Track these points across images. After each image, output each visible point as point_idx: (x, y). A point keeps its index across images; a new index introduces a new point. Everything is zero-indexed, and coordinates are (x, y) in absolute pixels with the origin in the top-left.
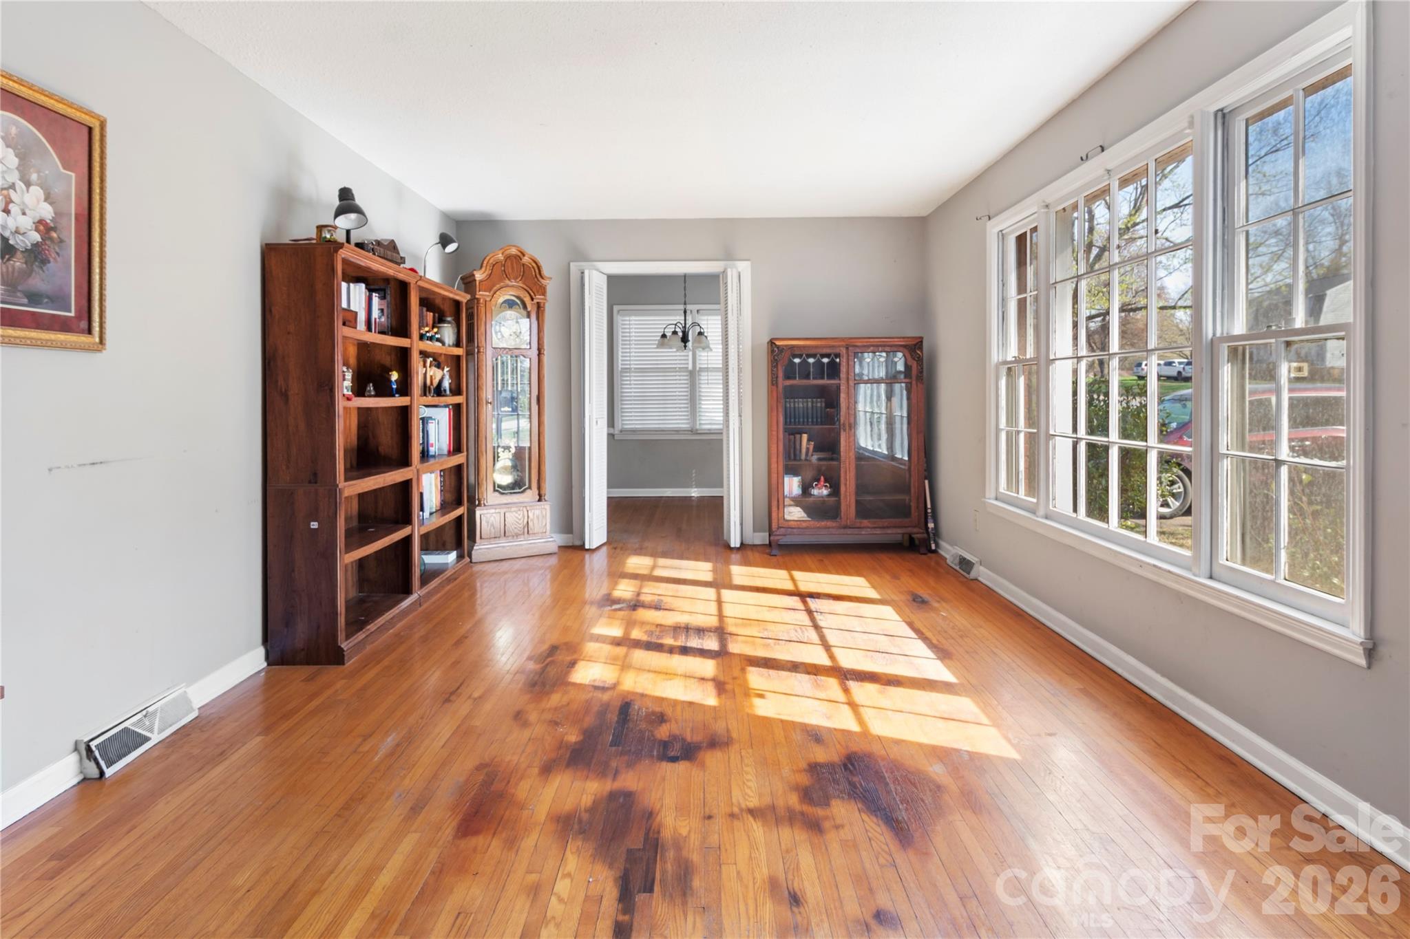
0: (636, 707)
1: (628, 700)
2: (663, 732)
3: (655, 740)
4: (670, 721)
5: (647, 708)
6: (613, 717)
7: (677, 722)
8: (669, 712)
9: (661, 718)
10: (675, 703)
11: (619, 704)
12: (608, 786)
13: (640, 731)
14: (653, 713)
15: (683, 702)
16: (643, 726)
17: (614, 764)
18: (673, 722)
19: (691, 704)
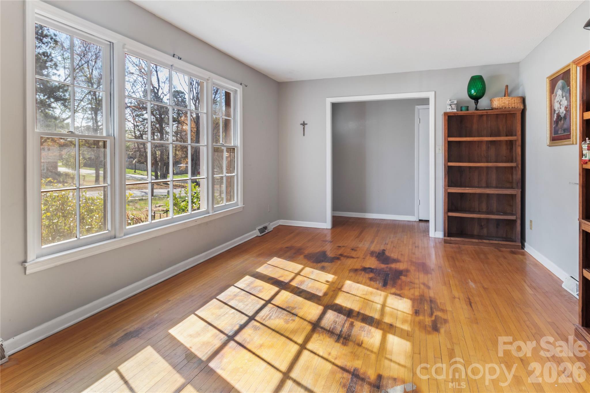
0: (381, 284)
1: (384, 287)
2: (371, 275)
3: (374, 273)
4: (368, 278)
5: (376, 283)
6: (390, 282)
7: (366, 277)
8: (368, 281)
9: (371, 279)
10: (365, 284)
11: (388, 286)
12: (389, 266)
13: (379, 276)
14: (374, 281)
15: (361, 284)
16: (378, 278)
17: (388, 269)
18: (367, 278)
19: (358, 283)
